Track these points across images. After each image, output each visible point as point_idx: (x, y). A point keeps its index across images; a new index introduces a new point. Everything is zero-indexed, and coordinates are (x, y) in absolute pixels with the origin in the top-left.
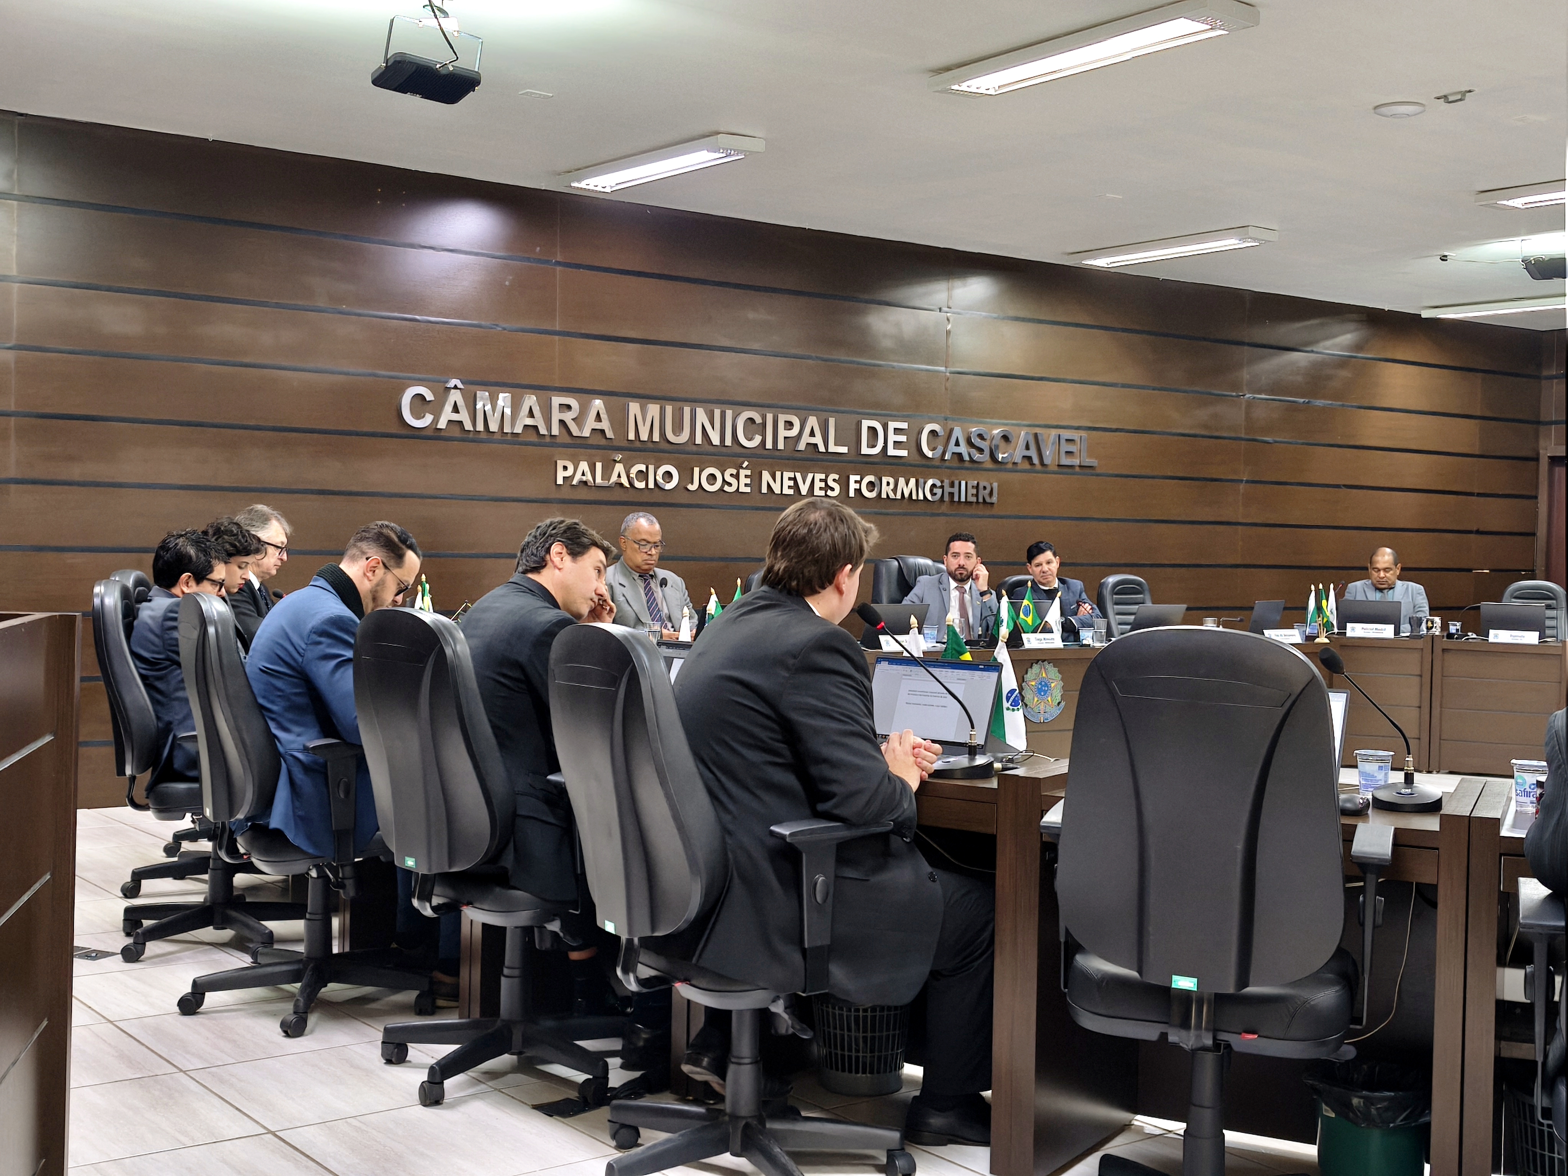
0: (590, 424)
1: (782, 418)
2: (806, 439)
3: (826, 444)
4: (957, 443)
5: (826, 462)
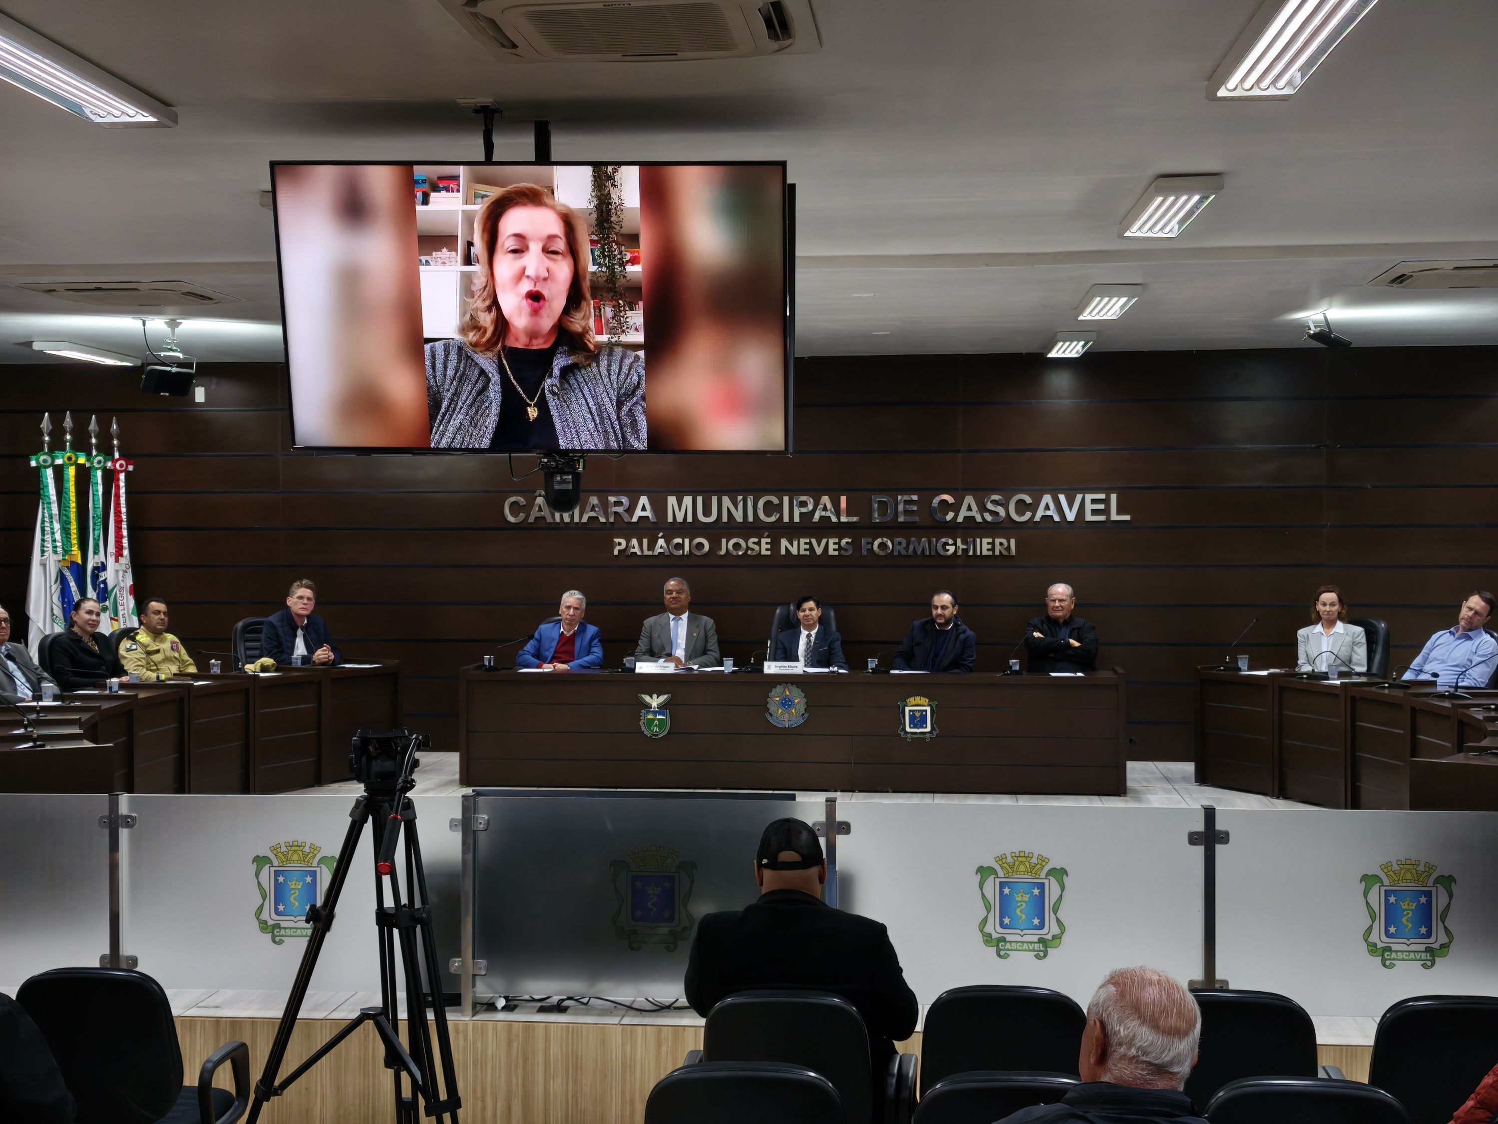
0: (638, 512)
1: (797, 499)
2: (820, 514)
3: (838, 517)
4: (969, 509)
5: (839, 530)
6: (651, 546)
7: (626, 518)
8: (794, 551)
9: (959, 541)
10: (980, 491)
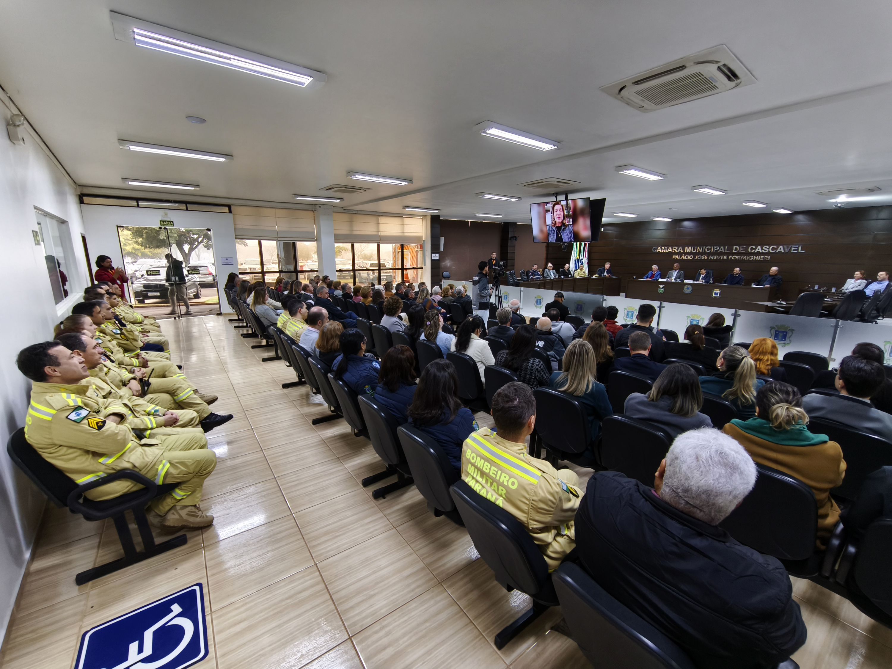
0: (679, 250)
1: (715, 247)
2: (720, 250)
3: (725, 251)
4: (759, 249)
5: (725, 254)
6: (681, 257)
7: (676, 251)
8: (712, 258)
9: (755, 257)
10: (762, 246)
